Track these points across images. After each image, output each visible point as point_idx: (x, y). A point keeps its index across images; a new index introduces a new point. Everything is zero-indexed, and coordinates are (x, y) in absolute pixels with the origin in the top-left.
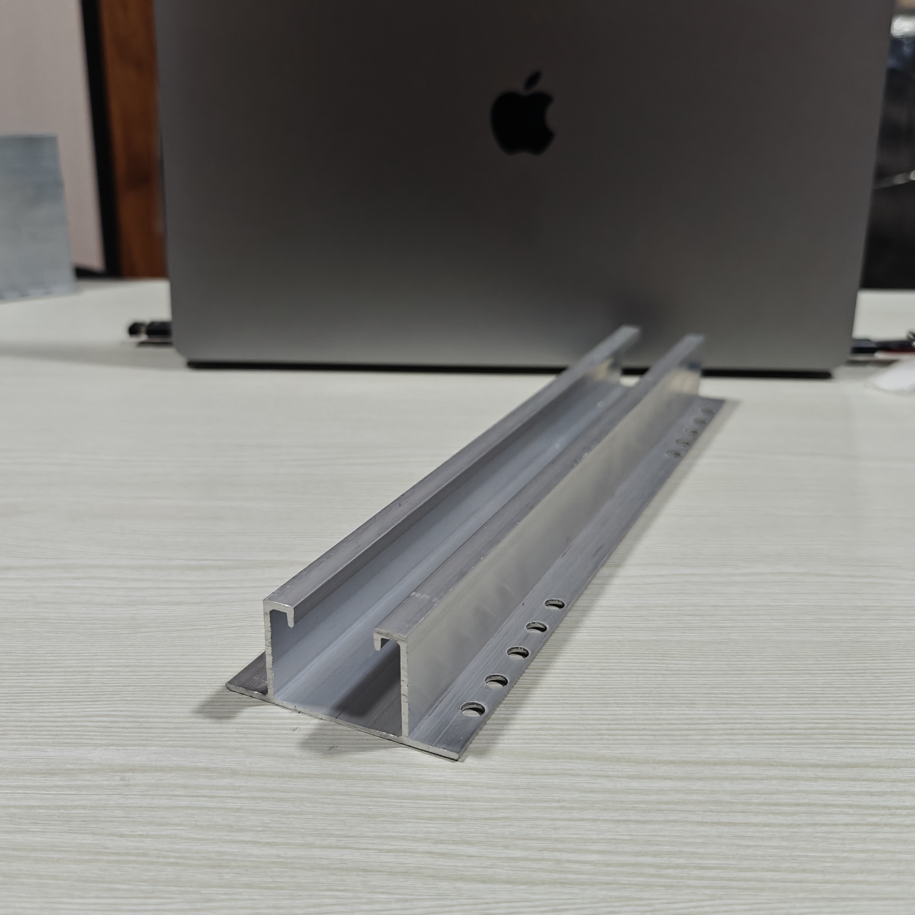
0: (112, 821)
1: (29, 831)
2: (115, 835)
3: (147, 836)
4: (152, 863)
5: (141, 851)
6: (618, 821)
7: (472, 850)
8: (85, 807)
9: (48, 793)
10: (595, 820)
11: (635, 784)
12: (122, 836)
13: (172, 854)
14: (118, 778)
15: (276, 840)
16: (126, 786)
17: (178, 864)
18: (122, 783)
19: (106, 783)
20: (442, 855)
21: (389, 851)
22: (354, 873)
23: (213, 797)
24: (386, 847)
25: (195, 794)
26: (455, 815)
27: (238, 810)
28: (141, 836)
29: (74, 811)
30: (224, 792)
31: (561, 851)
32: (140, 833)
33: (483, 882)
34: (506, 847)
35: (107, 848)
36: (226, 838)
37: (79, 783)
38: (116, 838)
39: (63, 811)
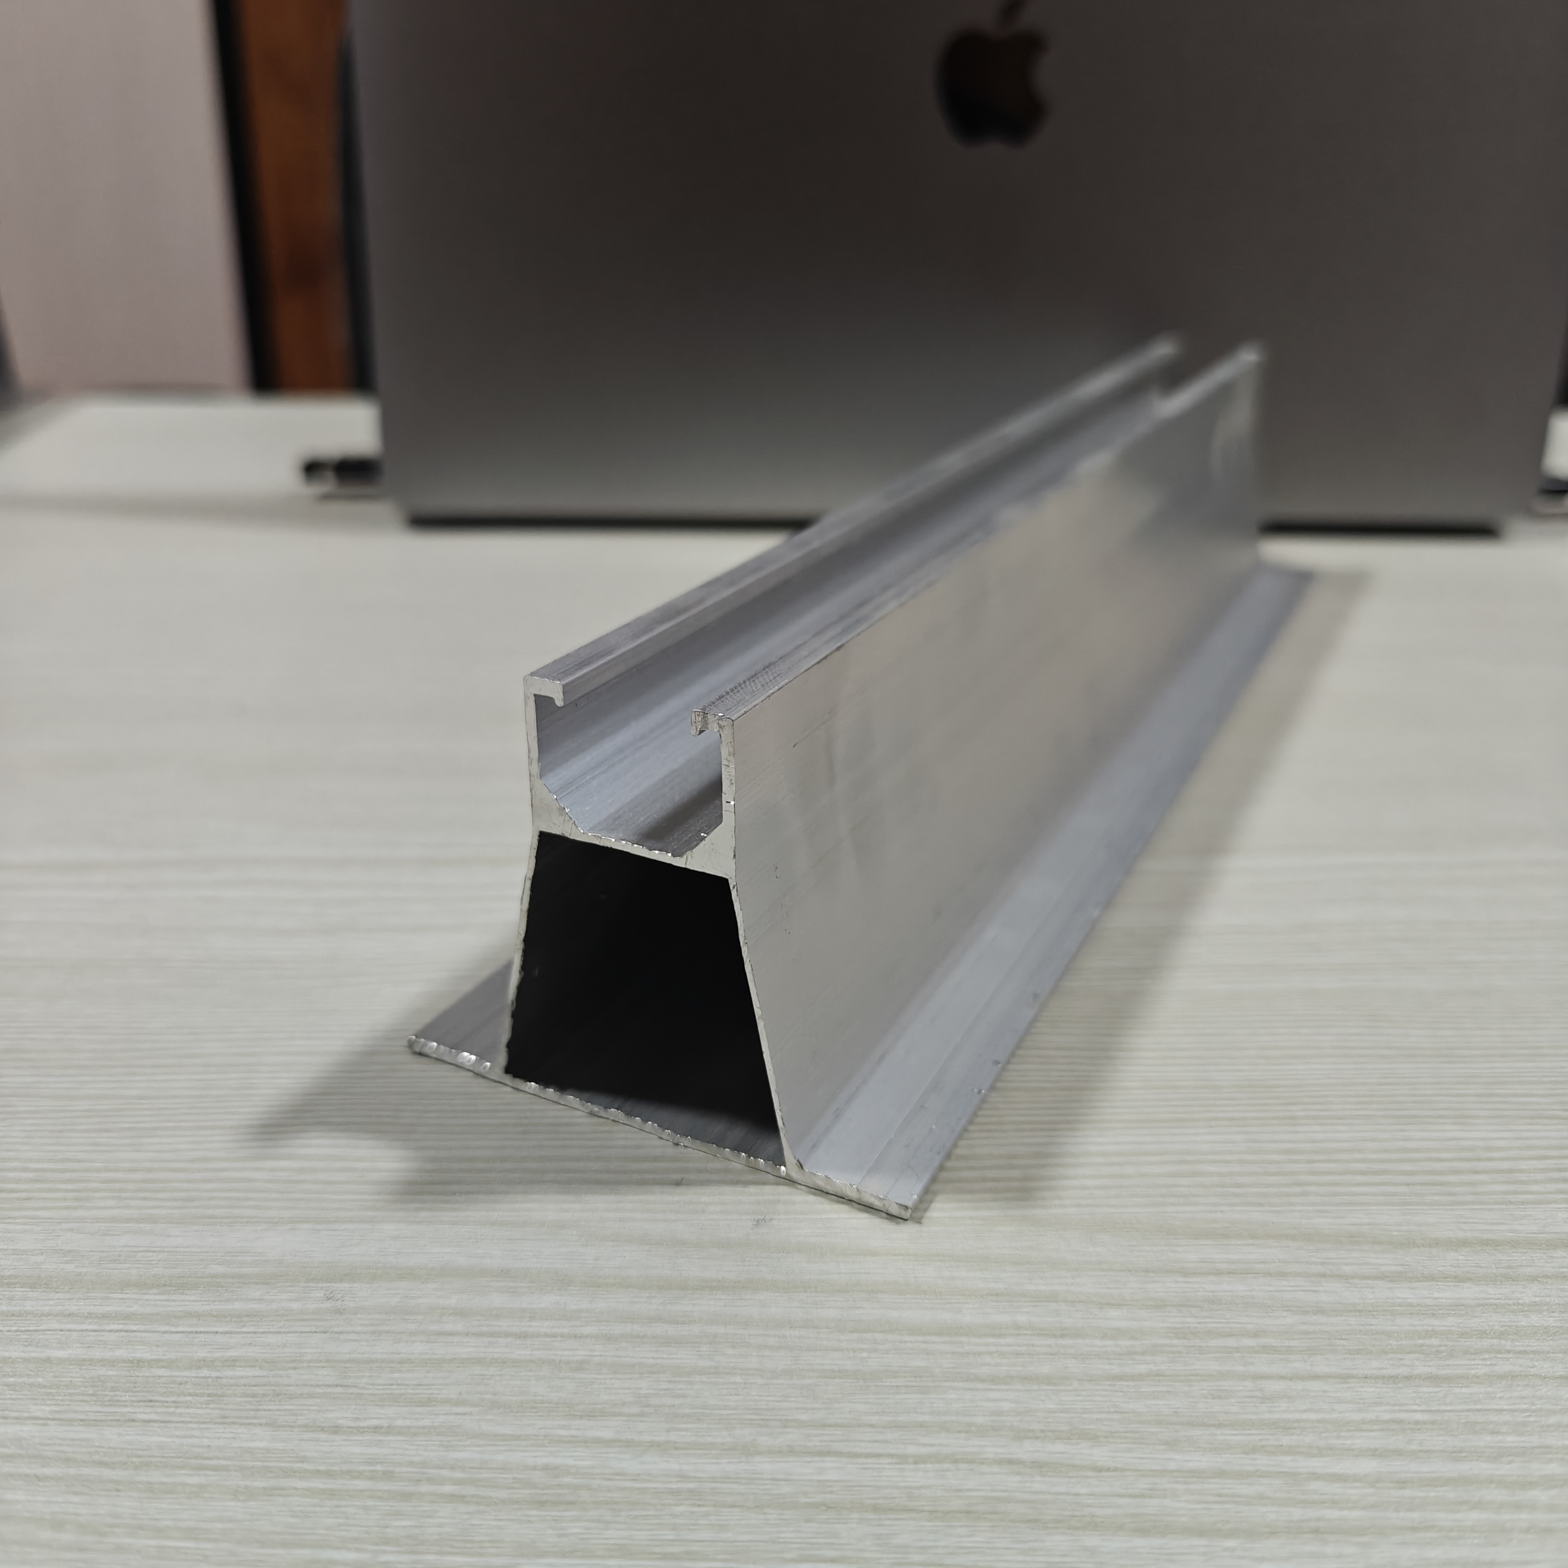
0: (311, 1396)
1: (133, 1421)
2: (322, 1429)
3: (390, 1430)
4: (406, 1497)
5: (379, 1467)
6: (1394, 1379)
7: (1100, 1455)
8: (251, 1363)
9: (173, 1329)
10: (1345, 1378)
11: (1403, 1293)
12: (336, 1430)
13: (445, 1473)
14: (320, 1294)
15: (673, 1437)
16: (339, 1312)
17: (461, 1499)
18: (328, 1305)
19: (295, 1306)
20: (1039, 1466)
21: (919, 1460)
22: (855, 1516)
23: (524, 1336)
24: (911, 1450)
25: (484, 1329)
26: (1045, 1369)
27: (581, 1366)
28: (376, 1429)
29: (230, 1373)
30: (547, 1323)
31: (1291, 1451)
32: (374, 1422)
33: (1143, 1532)
34: (1172, 1445)
35: (304, 1460)
36: (561, 1432)
37: (237, 1305)
38: (323, 1436)
39: (205, 1372)
